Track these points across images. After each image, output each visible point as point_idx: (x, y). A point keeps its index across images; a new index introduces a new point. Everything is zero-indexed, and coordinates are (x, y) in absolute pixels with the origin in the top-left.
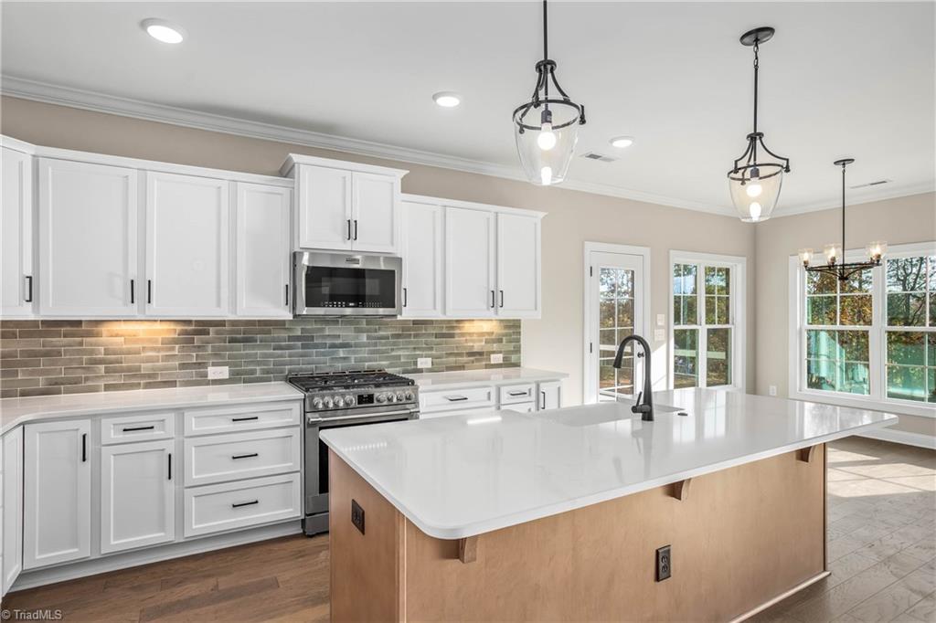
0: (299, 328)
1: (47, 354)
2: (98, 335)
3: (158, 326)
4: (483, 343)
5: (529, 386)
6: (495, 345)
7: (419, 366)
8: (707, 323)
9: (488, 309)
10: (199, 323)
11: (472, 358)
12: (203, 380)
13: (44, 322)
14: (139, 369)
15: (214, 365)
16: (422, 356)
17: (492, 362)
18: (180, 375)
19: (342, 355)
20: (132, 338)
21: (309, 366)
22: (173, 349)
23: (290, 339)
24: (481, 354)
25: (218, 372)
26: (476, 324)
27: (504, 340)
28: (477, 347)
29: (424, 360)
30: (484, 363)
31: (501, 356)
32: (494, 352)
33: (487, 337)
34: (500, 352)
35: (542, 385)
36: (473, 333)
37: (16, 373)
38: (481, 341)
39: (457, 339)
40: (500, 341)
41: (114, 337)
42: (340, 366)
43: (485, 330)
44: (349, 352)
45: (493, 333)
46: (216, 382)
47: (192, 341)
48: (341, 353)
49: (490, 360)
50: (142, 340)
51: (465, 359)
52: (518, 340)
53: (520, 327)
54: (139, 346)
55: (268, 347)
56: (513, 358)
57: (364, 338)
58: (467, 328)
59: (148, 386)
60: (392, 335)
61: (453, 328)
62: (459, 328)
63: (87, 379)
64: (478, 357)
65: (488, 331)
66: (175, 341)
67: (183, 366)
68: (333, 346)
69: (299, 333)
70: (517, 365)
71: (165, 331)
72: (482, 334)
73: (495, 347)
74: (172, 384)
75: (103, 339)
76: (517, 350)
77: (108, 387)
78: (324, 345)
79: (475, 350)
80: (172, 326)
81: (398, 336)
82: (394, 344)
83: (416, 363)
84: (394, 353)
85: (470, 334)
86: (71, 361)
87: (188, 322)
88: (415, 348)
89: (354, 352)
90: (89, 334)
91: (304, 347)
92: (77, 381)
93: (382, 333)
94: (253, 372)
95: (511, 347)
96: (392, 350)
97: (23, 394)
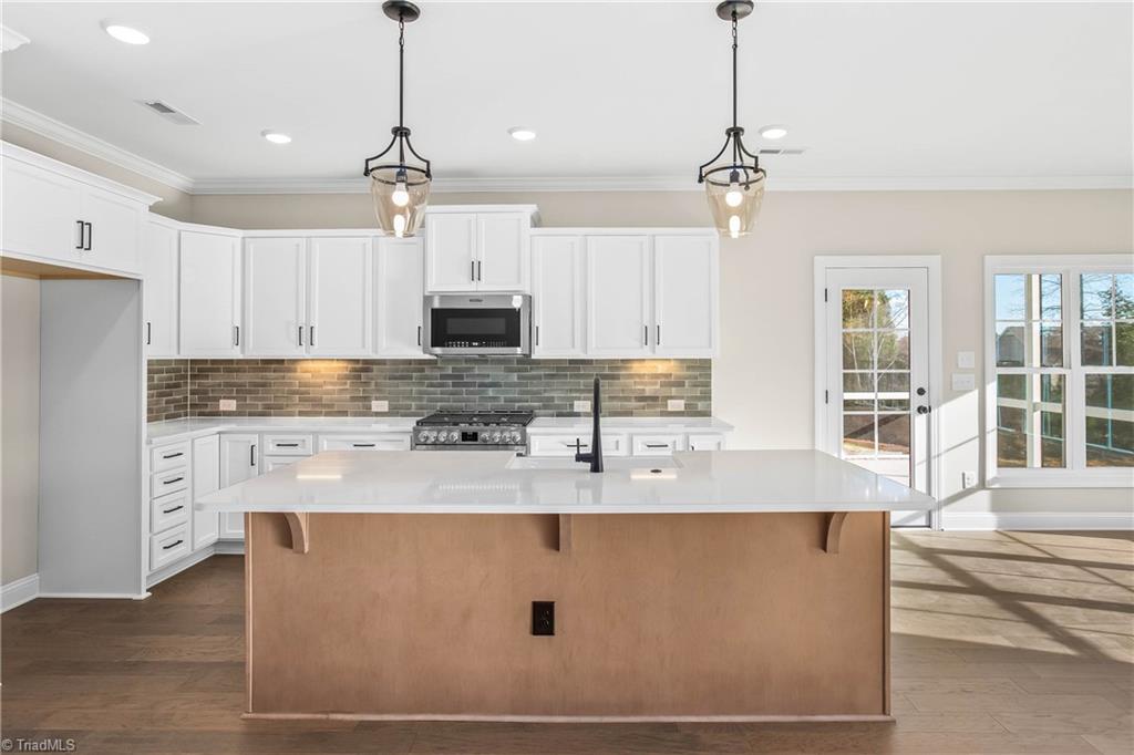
0: (450, 367)
1: (263, 385)
2: (295, 371)
3: (335, 364)
4: (658, 387)
5: (673, 438)
6: (673, 389)
7: (576, 410)
8: (1083, 364)
9: (642, 347)
10: (366, 362)
11: (642, 403)
12: (367, 412)
13: (262, 360)
14: (321, 399)
15: (377, 399)
16: (579, 399)
17: (670, 409)
18: (351, 407)
19: (491, 394)
20: (316, 374)
21: (460, 404)
22: (346, 384)
23: (442, 377)
24: (654, 398)
25: (380, 405)
26: (647, 364)
27: (687, 384)
28: (649, 390)
29: (581, 402)
30: (659, 410)
31: (682, 402)
32: (672, 398)
33: (663, 380)
34: (682, 398)
35: (691, 437)
36: (644, 375)
37: (245, 399)
38: (655, 384)
39: (622, 381)
40: (680, 384)
41: (304, 374)
42: (489, 405)
43: (660, 372)
44: (498, 392)
45: (671, 375)
46: (377, 414)
47: (360, 377)
48: (491, 392)
49: (666, 406)
50: (322, 376)
51: (634, 404)
52: (708, 385)
53: (710, 368)
54: (321, 380)
55: (422, 384)
56: (701, 406)
57: (514, 377)
58: (636, 368)
59: (327, 414)
60: (545, 375)
61: (618, 368)
62: (626, 368)
63: (287, 405)
64: (650, 403)
65: (664, 372)
66: (347, 377)
67: (353, 399)
68: (481, 385)
69: (450, 372)
70: (707, 414)
71: (339, 369)
72: (656, 376)
73: (674, 391)
74: (344, 413)
75: (298, 374)
76: (707, 397)
77: (301, 414)
78: (473, 385)
79: (647, 394)
80: (345, 365)
81: (552, 376)
82: (548, 385)
83: (572, 406)
84: (546, 395)
85: (640, 376)
86: (278, 390)
87: (357, 361)
88: (571, 390)
89: (504, 392)
90: (289, 370)
91: (454, 385)
92: (280, 407)
93: (534, 373)
94: (409, 407)
95: (698, 392)
96: (545, 391)
97: (251, 414)
